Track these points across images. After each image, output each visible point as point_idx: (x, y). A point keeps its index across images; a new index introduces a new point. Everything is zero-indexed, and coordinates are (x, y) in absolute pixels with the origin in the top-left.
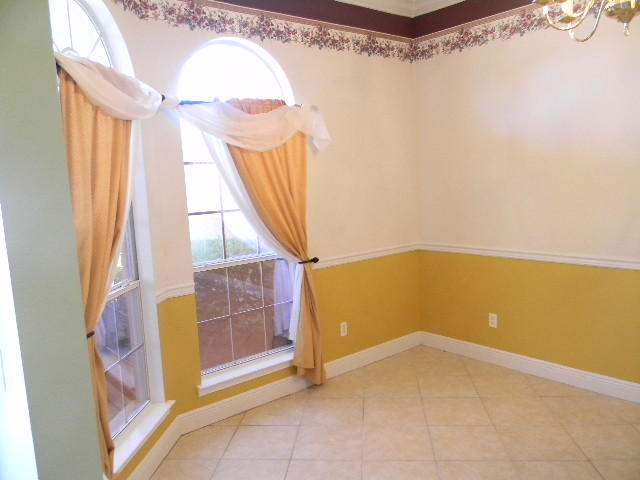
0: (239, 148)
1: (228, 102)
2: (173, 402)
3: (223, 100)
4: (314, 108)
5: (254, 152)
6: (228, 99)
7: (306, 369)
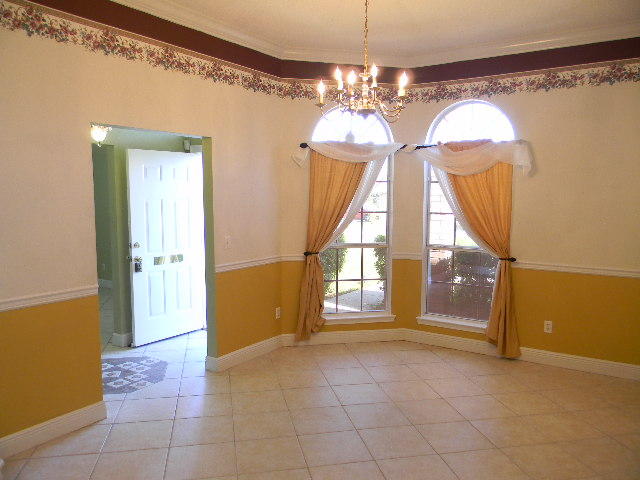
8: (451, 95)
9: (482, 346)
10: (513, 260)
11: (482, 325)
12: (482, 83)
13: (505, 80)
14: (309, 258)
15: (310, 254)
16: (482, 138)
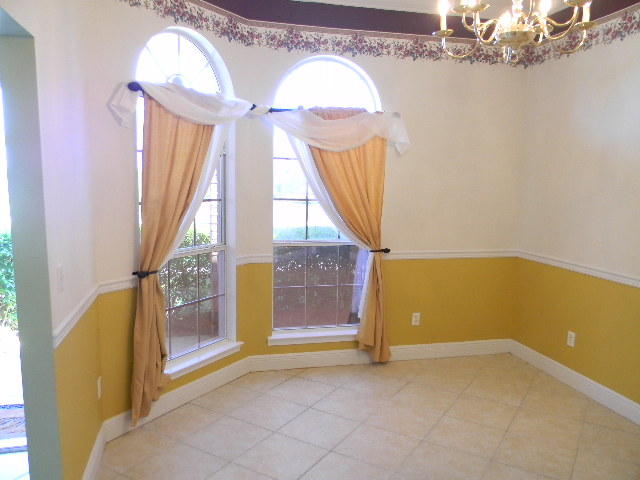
0: (319, 149)
1: (310, 110)
2: (242, 343)
3: (306, 108)
4: (397, 115)
5: (332, 152)
6: (311, 107)
7: (366, 346)
8: (307, 45)
9: (350, 356)
10: (387, 251)
11: (350, 331)
12: (345, 36)
13: (371, 39)
14: (145, 281)
15: (147, 274)
16: (354, 106)
